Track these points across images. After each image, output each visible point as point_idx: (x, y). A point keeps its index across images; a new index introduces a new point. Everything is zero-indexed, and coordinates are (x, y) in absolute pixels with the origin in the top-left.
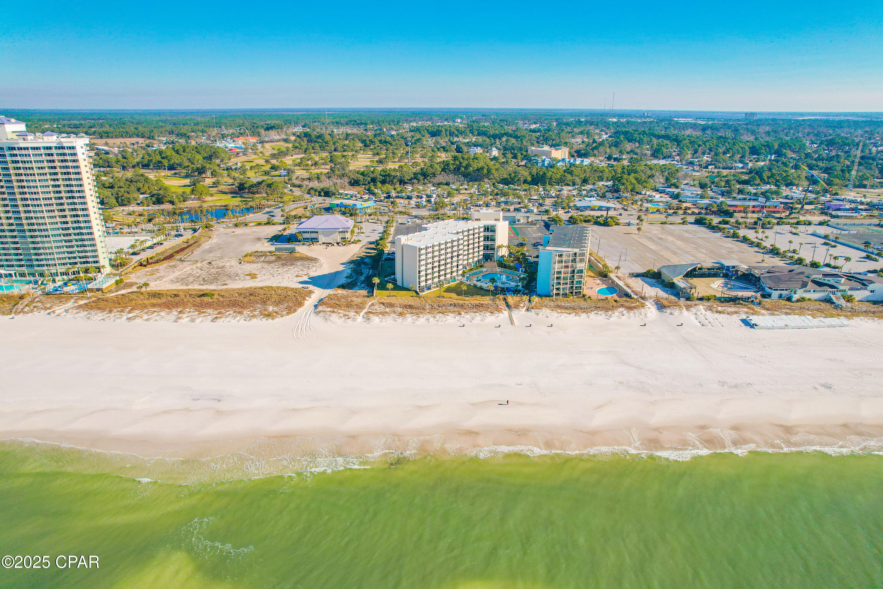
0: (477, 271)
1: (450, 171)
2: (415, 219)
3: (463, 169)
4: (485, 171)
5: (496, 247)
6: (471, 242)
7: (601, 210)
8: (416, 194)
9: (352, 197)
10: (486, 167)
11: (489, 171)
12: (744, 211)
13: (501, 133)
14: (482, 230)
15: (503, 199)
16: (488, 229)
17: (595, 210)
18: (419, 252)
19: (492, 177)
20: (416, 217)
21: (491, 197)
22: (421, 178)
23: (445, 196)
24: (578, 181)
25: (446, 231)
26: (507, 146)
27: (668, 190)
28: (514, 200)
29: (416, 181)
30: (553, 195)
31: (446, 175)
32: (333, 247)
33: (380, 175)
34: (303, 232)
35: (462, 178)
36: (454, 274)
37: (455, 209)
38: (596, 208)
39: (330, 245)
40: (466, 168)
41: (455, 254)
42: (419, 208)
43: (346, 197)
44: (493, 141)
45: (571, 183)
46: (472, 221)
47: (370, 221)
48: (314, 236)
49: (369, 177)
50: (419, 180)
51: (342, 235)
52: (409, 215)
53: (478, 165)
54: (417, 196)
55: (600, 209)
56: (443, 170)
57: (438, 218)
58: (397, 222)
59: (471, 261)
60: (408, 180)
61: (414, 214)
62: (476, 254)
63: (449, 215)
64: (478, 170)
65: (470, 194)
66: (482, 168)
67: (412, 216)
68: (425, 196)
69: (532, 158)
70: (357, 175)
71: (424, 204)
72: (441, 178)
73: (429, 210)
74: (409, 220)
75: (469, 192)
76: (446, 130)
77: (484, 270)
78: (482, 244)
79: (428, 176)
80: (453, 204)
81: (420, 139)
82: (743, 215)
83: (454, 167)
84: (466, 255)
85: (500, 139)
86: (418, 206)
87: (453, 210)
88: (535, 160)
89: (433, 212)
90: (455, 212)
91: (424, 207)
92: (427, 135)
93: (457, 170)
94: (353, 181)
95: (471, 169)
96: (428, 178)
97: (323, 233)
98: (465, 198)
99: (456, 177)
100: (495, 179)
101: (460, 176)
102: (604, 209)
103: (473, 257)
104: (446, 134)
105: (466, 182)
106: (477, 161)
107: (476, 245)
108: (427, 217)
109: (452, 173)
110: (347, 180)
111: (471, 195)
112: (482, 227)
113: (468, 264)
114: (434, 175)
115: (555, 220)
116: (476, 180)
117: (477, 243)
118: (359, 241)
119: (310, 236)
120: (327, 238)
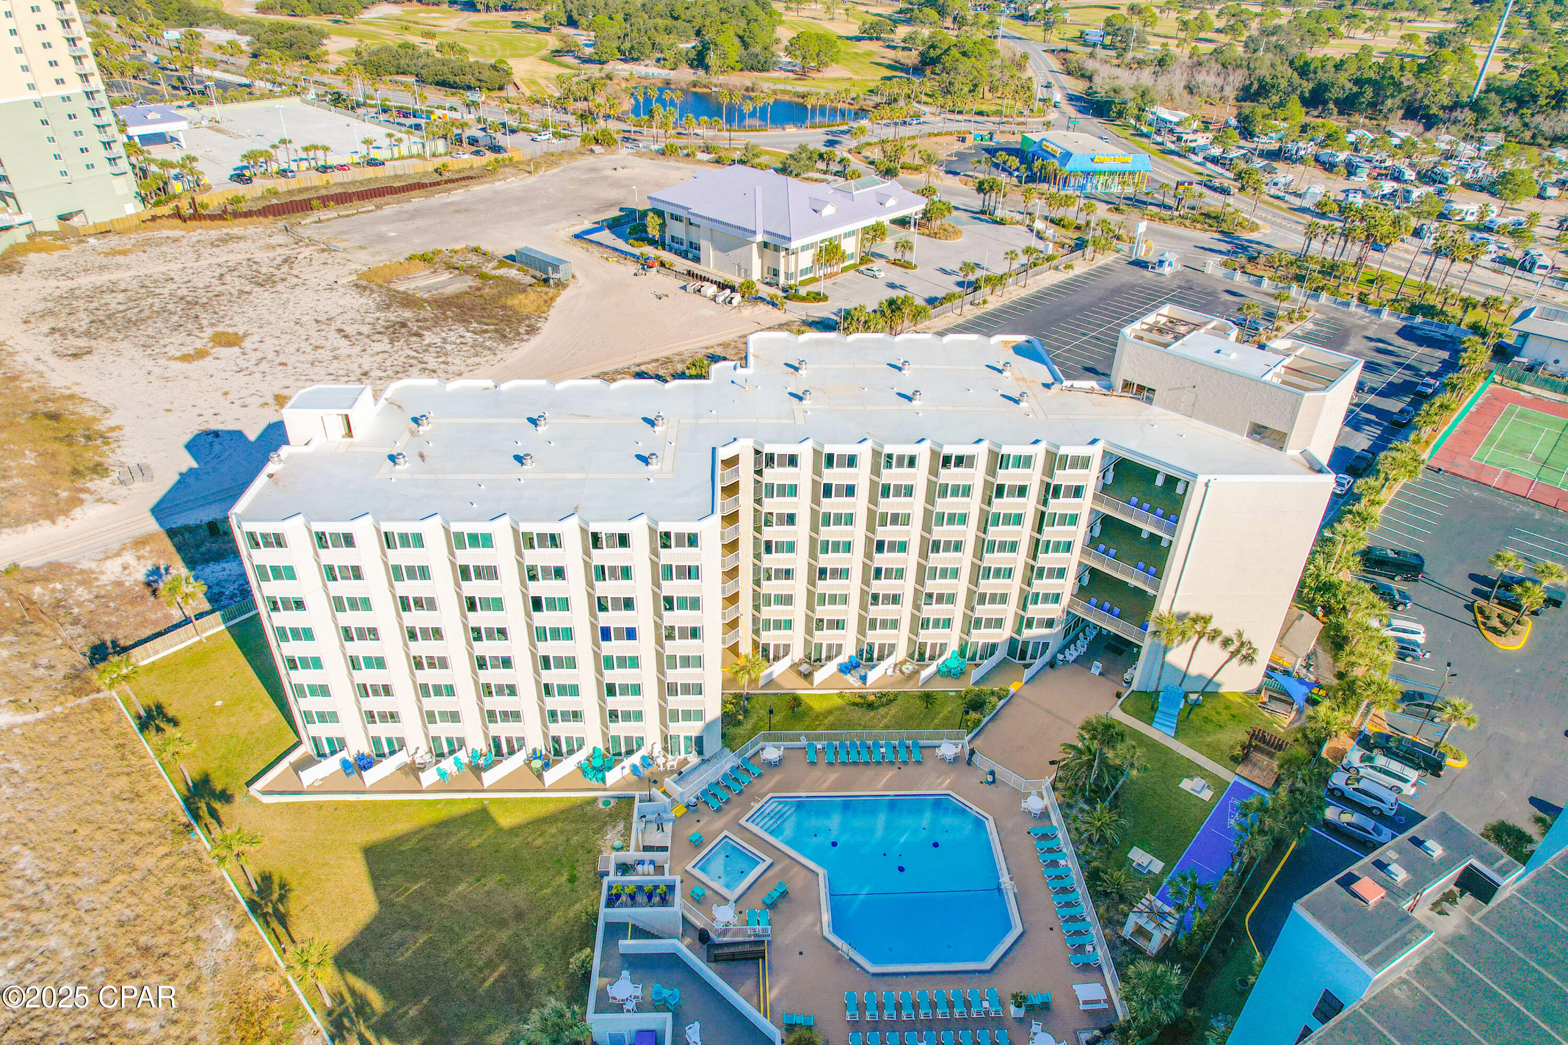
32: (693, 295)
34: (670, 215)
43: (1145, 130)
50: (1482, 113)
51: (769, 259)
52: (1227, 233)
57: (1300, 279)
67: (1233, 240)
96: (1529, 110)
118: (818, 297)
119: (687, 233)
120: (723, 255)
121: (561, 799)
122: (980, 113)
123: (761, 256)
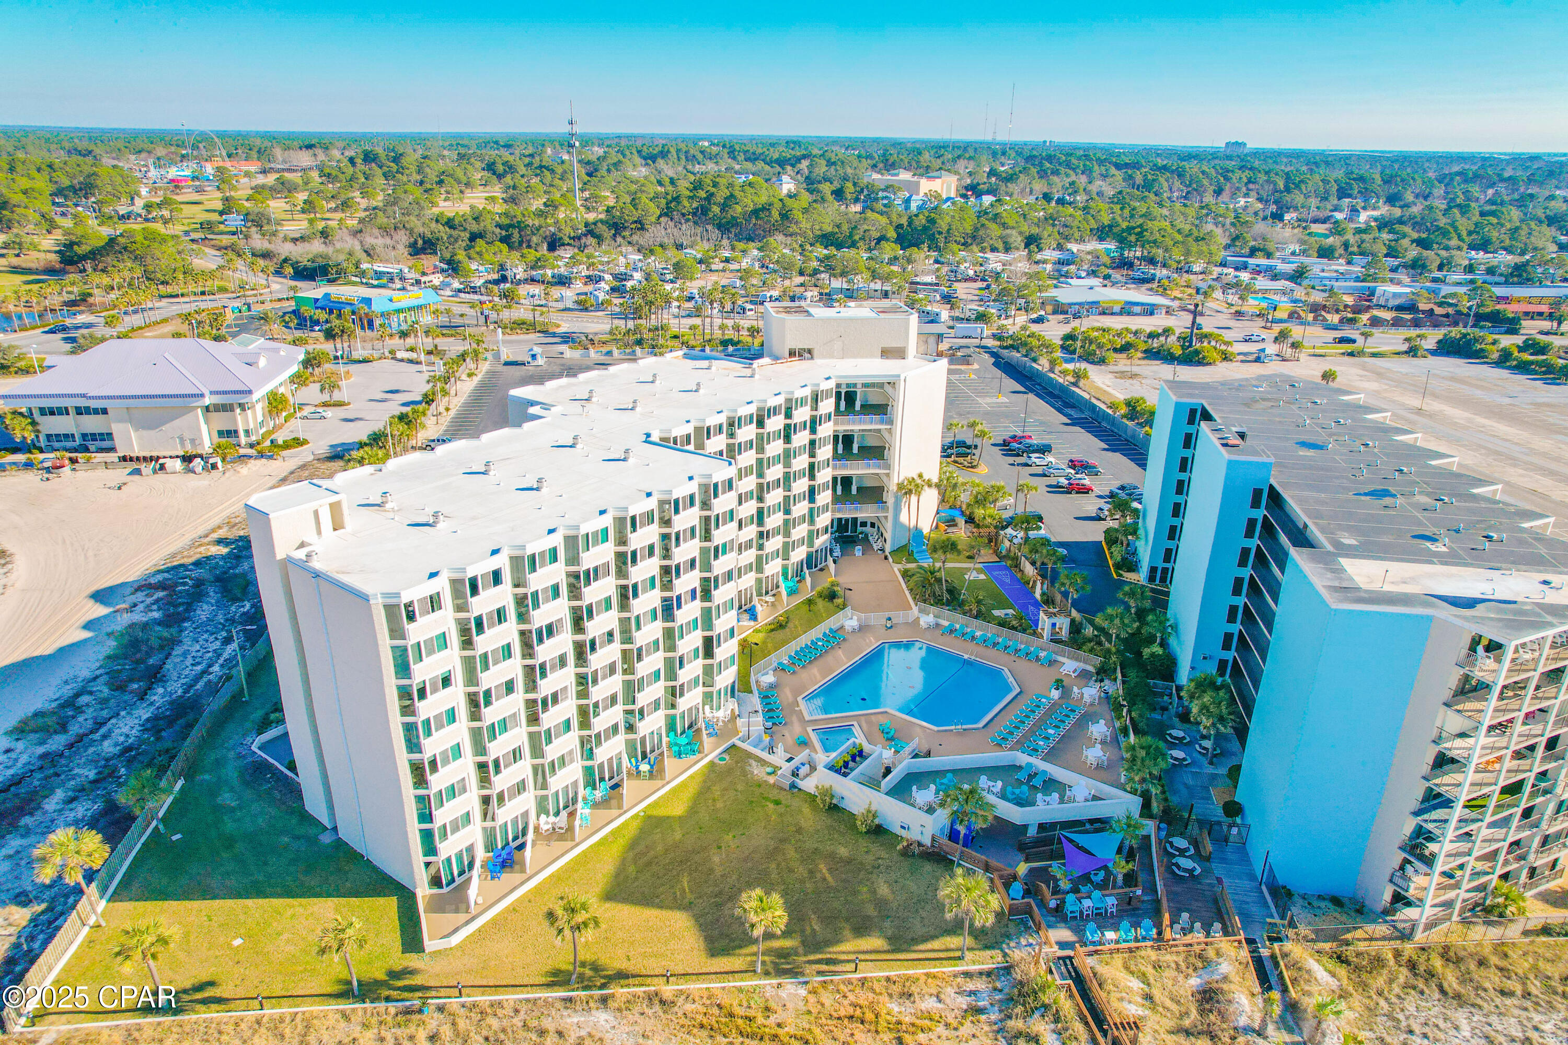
0: (816, 633)
1: (683, 215)
2: (563, 348)
3: (716, 209)
4: (775, 214)
5: (893, 487)
6: (774, 473)
7: (1129, 314)
8: (585, 273)
9: (391, 280)
10: (778, 205)
11: (785, 216)
12: (1551, 315)
13: (794, 156)
14: (827, 406)
15: (837, 284)
16: (850, 398)
17: (1112, 314)
18: (396, 632)
19: (793, 228)
20: (567, 339)
21: (801, 279)
22: (607, 233)
23: (668, 277)
24: (1017, 240)
25: (636, 423)
26: (814, 176)
27: (1251, 261)
28: (872, 286)
29: (591, 240)
30: (971, 273)
31: (671, 224)
32: (161, 476)
33: (498, 226)
34: (43, 411)
35: (715, 233)
36: (690, 700)
37: (697, 312)
38: (1117, 309)
39: (146, 469)
40: (724, 207)
41: (688, 582)
42: (586, 310)
43: (375, 282)
44: (778, 169)
45: (1000, 246)
46: (776, 358)
47: (400, 355)
48: (91, 424)
49: (465, 230)
50: (599, 239)
51: (221, 421)
52: (544, 332)
53: (756, 199)
54: (588, 277)
55: (1127, 309)
56: (667, 213)
57: (639, 342)
58: (497, 356)
59: (773, 568)
60: (570, 238)
61: (564, 328)
62: (799, 532)
63: (674, 331)
64: (756, 212)
65: (738, 271)
66: (766, 208)
67: (554, 335)
68: (608, 277)
69: (881, 194)
70: (433, 225)
71: (602, 296)
72: (657, 233)
73: (614, 316)
74: (537, 350)
75: (735, 266)
76: (678, 151)
77: (850, 620)
78: (824, 476)
79: (625, 228)
80: (691, 298)
81: (620, 162)
82: (1546, 325)
83: (695, 205)
84: (749, 545)
85: (793, 166)
86: (582, 306)
87: (689, 316)
88: (886, 198)
89: (622, 322)
90: (697, 321)
91: (600, 306)
92: (638, 160)
93: (701, 214)
94: (420, 242)
95: (739, 209)
96: (627, 233)
97: (130, 416)
98: (724, 282)
99: (699, 230)
100: (803, 234)
101: (709, 227)
102: (1137, 309)
103: (785, 551)
104: (679, 158)
105: (725, 242)
106: (753, 191)
107: (801, 486)
108: (605, 338)
109: (687, 221)
110: (403, 238)
111: (745, 275)
112: (827, 394)
113: (766, 589)
114: (641, 226)
115: (1024, 344)
116: (750, 239)
117: (802, 473)
118: (298, 442)
119: (77, 426)
120: (152, 433)
121: (691, 777)
122: (203, 293)
123: (207, 422)
